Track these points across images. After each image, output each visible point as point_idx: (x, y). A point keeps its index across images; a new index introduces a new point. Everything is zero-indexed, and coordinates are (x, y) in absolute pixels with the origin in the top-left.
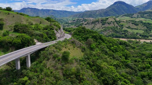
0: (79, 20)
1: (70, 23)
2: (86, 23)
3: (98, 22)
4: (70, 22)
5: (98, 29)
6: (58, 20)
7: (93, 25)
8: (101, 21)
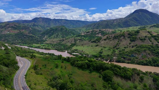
0: (94, 32)
1: (83, 36)
2: (105, 37)
3: (123, 36)
4: (83, 34)
5: (125, 48)
6: (70, 31)
7: (116, 41)
8: (128, 36)
